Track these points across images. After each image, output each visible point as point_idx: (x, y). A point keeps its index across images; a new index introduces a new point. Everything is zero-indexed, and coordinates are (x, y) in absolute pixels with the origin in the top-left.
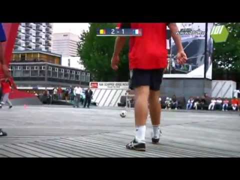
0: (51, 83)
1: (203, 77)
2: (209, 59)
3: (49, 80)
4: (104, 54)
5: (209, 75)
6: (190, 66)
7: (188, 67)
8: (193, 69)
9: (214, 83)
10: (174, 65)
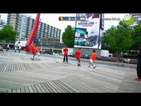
0: (55, 47)
1: (97, 48)
2: (100, 42)
3: (55, 46)
4: (68, 39)
5: (100, 48)
6: (94, 44)
7: (93, 45)
8: (95, 45)
9: (102, 50)
10: (88, 43)
